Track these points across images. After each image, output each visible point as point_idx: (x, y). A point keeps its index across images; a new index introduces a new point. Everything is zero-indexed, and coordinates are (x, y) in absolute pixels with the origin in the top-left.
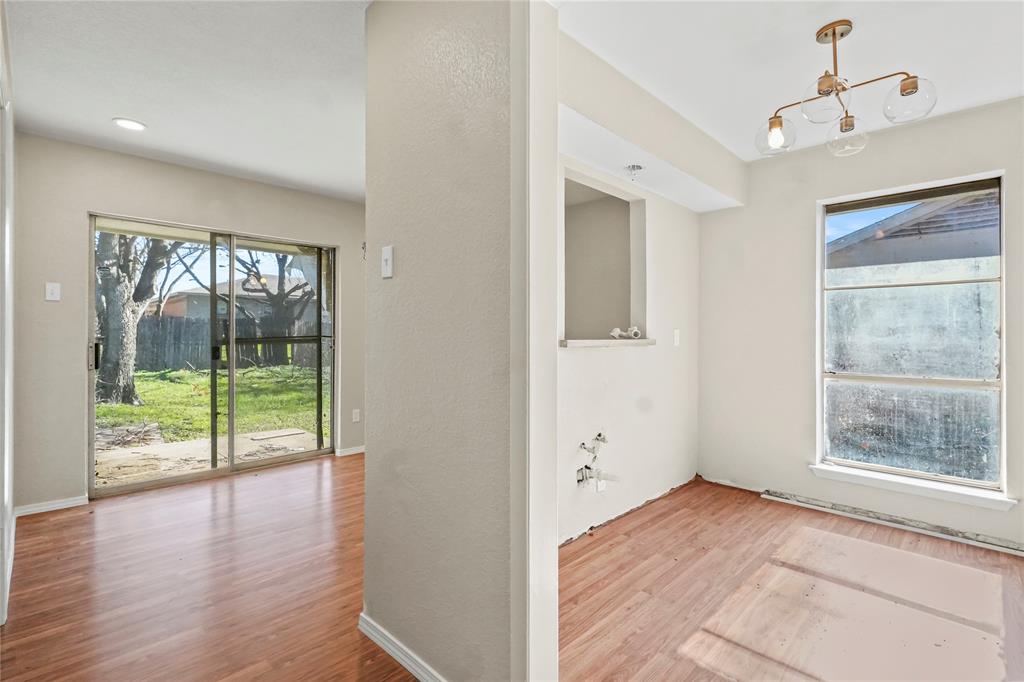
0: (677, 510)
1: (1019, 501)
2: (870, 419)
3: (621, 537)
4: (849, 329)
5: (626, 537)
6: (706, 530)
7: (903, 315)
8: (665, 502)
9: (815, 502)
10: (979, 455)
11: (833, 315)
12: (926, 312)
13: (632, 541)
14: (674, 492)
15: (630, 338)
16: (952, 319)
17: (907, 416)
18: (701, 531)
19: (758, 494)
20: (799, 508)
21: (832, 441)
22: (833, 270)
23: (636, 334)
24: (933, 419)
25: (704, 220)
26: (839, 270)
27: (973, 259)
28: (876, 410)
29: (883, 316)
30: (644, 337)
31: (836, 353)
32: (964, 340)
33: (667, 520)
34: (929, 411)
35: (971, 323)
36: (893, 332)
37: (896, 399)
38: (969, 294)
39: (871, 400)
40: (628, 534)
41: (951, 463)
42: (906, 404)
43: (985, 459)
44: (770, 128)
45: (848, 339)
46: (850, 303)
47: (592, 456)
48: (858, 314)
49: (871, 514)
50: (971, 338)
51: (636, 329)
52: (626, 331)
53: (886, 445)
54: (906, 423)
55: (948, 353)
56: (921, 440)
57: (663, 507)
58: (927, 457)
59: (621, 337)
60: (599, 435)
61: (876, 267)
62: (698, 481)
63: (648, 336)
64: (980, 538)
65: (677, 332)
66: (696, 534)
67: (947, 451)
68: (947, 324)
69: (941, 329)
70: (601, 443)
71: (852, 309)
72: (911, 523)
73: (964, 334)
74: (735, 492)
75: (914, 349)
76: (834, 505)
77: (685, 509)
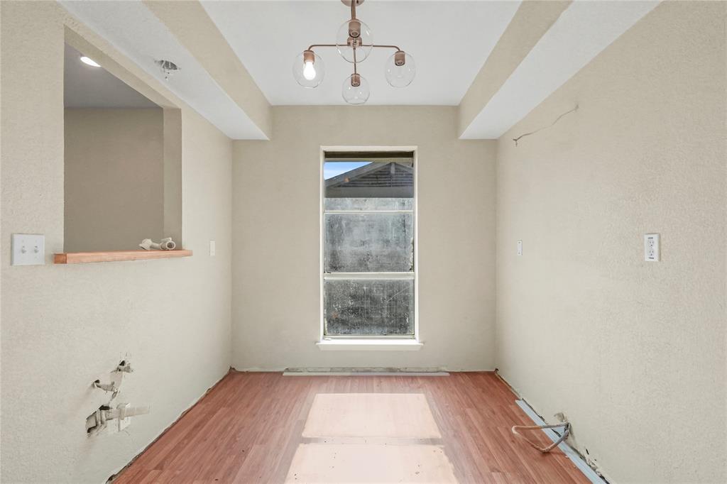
0: (214, 413)
1: (424, 343)
2: (350, 303)
3: (154, 473)
4: (339, 241)
5: (158, 471)
6: (243, 428)
7: (369, 232)
8: (202, 406)
9: (320, 370)
10: (405, 319)
11: (329, 231)
12: (380, 230)
13: (166, 473)
14: (211, 392)
15: (164, 249)
16: (392, 236)
17: (371, 298)
18: (239, 430)
19: (281, 373)
20: (311, 377)
21: (329, 322)
22: (329, 199)
23: (170, 245)
24: (383, 299)
25: (237, 148)
26: (333, 199)
27: (402, 199)
28: (354, 297)
29: (357, 233)
30: (179, 248)
31: (332, 258)
32: (398, 249)
33: (205, 428)
34: (381, 294)
35: (401, 237)
36: (363, 243)
37: (365, 288)
38: (400, 220)
39: (352, 290)
40: (160, 467)
41: (392, 326)
42: (371, 291)
43: (407, 320)
44: (305, 60)
45: (339, 248)
46: (340, 223)
47: (111, 393)
48: (344, 232)
49: (353, 370)
50: (401, 247)
51: (170, 240)
52: (159, 242)
53: (360, 320)
54: (371, 303)
55: (390, 256)
56: (378, 314)
57: (201, 413)
58: (381, 324)
59: (152, 248)
60: (123, 363)
61: (354, 199)
62: (232, 374)
63: (183, 248)
64: (407, 370)
65: (213, 243)
66: (234, 436)
67: (390, 320)
68: (390, 238)
69: (387, 242)
70: (124, 373)
71: (341, 226)
72: (375, 370)
73: (397, 244)
74: (262, 376)
75: (374, 254)
76: (332, 368)
77: (222, 409)
